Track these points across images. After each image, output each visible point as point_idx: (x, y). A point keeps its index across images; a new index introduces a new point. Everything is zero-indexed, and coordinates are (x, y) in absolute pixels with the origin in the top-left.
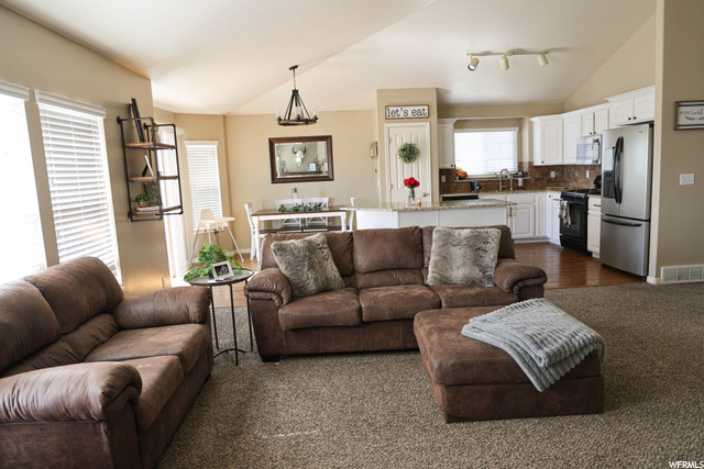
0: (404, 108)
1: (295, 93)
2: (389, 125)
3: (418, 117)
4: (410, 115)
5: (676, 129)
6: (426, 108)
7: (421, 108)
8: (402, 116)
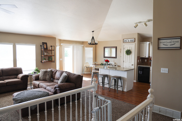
0: (128, 39)
1: (93, 37)
2: (124, 44)
3: (132, 42)
4: (130, 41)
5: (158, 49)
6: (134, 39)
7: (133, 39)
8: (127, 42)
